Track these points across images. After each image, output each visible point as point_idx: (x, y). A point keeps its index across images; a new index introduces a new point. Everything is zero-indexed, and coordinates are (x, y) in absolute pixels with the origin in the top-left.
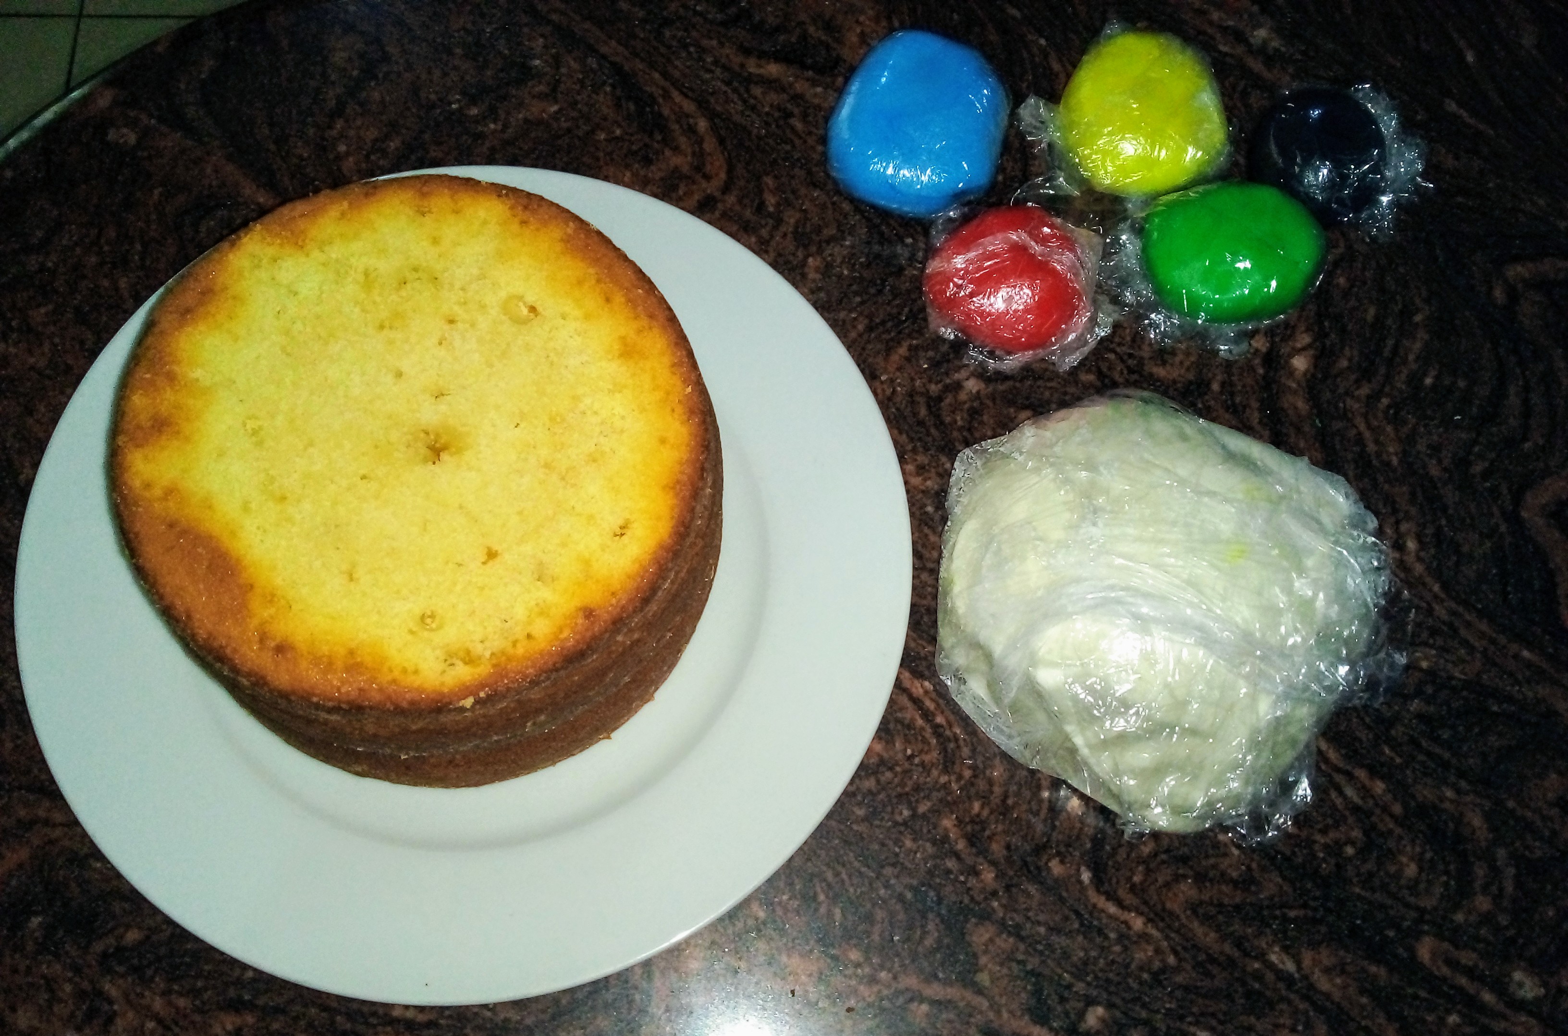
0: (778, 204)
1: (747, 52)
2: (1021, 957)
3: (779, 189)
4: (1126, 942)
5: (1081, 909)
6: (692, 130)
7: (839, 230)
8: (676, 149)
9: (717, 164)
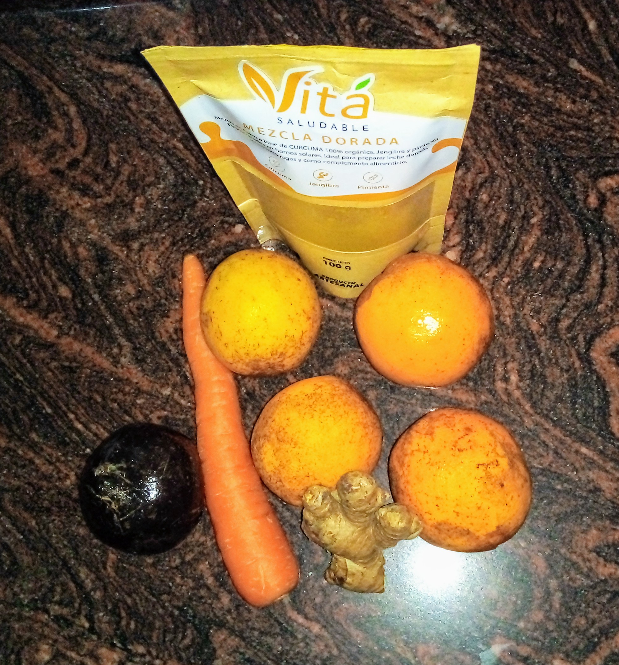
0: (118, 162)
1: (102, 57)
2: (242, 650)
3: (120, 151)
4: (307, 641)
5: (281, 620)
6: (66, 114)
7: (156, 178)
8: (56, 128)
9: (81, 136)
